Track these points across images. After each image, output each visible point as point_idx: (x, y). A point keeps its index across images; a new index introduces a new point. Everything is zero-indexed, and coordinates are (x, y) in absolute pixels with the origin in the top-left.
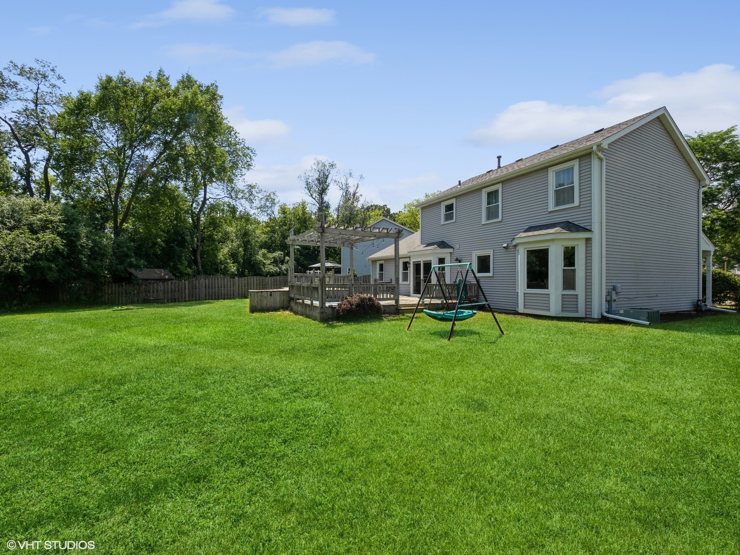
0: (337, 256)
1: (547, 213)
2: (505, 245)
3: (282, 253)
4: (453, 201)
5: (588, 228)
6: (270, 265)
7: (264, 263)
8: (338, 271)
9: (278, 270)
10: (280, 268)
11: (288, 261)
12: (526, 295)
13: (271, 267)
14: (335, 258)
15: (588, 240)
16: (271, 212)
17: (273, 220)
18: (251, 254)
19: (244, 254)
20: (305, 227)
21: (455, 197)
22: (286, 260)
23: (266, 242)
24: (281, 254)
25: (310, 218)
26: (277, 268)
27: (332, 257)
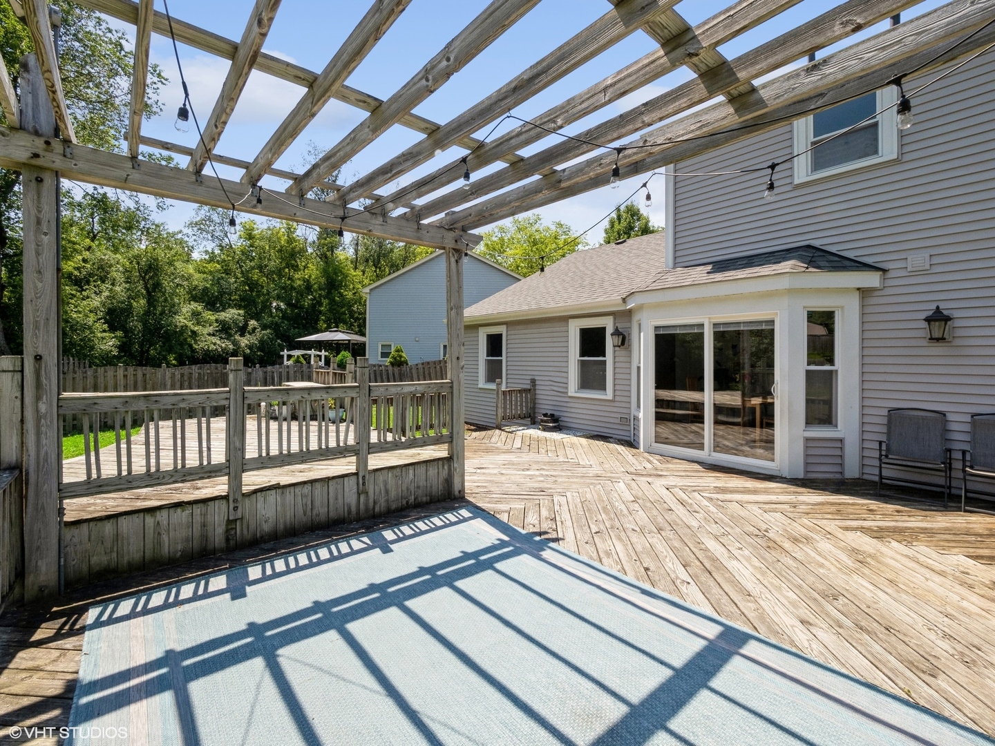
0: (355, 322)
3: (242, 312)
6: (214, 335)
7: (194, 333)
8: (358, 350)
9: (231, 347)
10: (235, 343)
11: (254, 329)
13: (214, 339)
14: (352, 325)
16: (222, 234)
17: (227, 249)
18: (162, 313)
19: (147, 313)
20: (293, 266)
22: (250, 328)
23: (205, 289)
24: (239, 315)
25: (304, 250)
26: (228, 343)
27: (345, 322)
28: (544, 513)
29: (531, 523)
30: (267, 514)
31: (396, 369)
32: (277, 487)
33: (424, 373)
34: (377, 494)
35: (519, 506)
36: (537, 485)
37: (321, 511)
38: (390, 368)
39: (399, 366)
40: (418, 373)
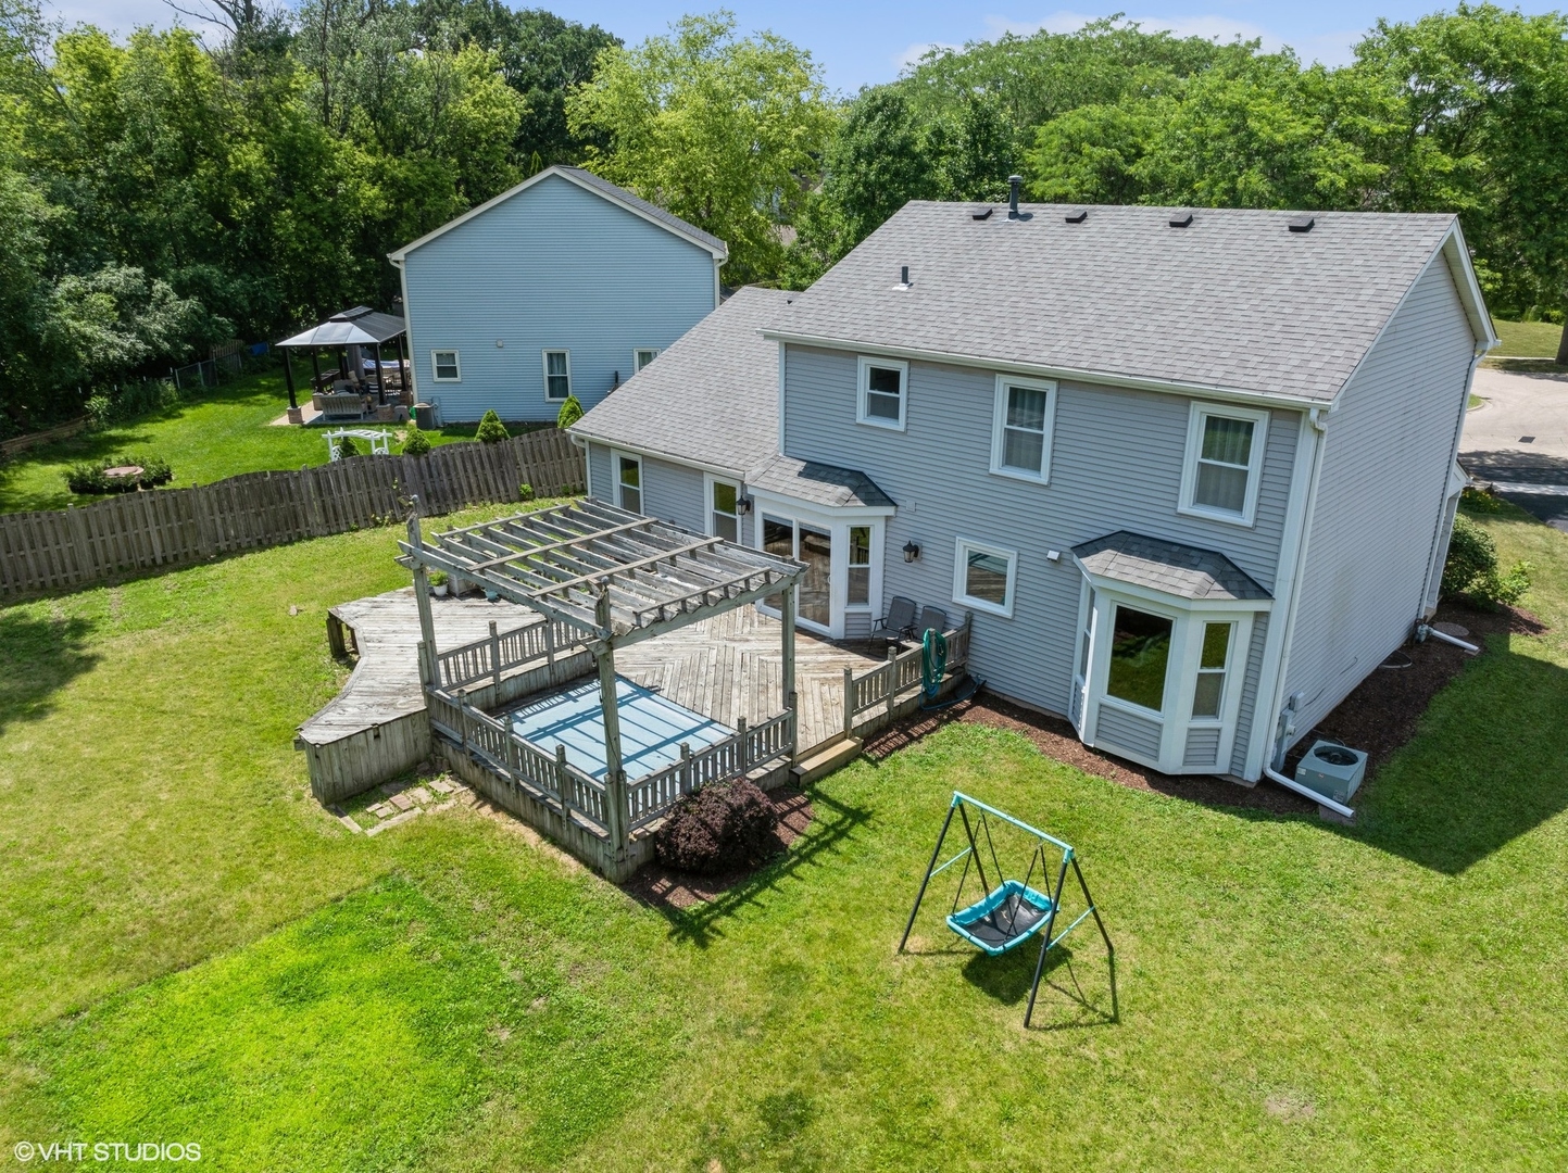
1: (1172, 512)
2: (1054, 555)
4: (902, 368)
5: (1266, 586)
12: (1103, 709)
15: (1261, 618)
21: (910, 361)
24: (136, 276)
28: (657, 677)
29: (648, 683)
30: (511, 690)
31: (492, 448)
32: (514, 677)
33: (532, 449)
34: (560, 673)
35: (643, 673)
36: (657, 655)
37: (534, 685)
38: (482, 447)
39: (495, 442)
40: (524, 450)
